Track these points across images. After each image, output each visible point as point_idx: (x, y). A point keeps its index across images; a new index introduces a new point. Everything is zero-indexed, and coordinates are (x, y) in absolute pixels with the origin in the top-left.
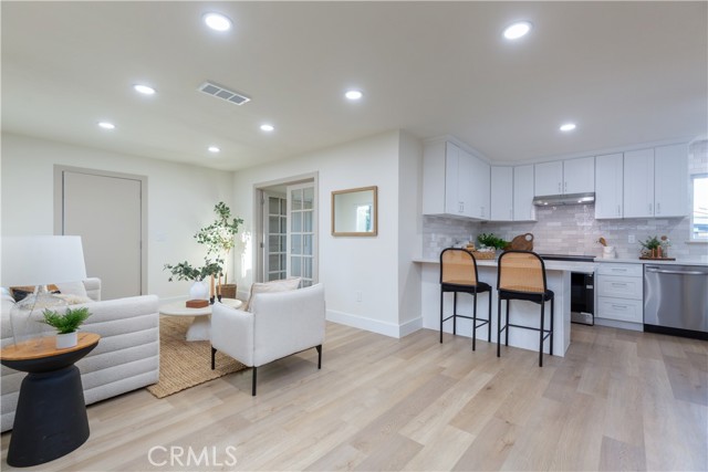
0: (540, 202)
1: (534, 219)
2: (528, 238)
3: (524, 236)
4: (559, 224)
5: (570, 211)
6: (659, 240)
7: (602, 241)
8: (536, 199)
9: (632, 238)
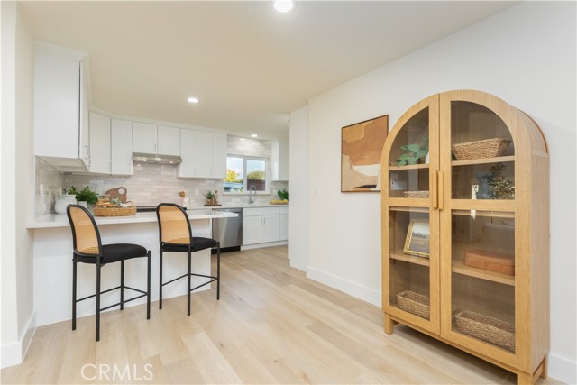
0: (139, 158)
1: (131, 173)
2: (121, 191)
3: (117, 190)
4: (149, 179)
5: (158, 169)
6: (213, 193)
7: (182, 195)
8: (134, 154)
9: (197, 192)
